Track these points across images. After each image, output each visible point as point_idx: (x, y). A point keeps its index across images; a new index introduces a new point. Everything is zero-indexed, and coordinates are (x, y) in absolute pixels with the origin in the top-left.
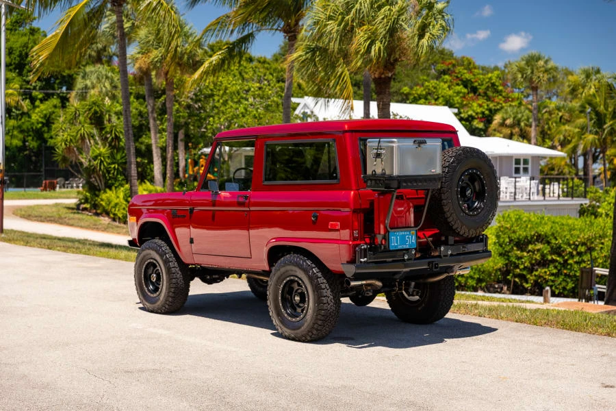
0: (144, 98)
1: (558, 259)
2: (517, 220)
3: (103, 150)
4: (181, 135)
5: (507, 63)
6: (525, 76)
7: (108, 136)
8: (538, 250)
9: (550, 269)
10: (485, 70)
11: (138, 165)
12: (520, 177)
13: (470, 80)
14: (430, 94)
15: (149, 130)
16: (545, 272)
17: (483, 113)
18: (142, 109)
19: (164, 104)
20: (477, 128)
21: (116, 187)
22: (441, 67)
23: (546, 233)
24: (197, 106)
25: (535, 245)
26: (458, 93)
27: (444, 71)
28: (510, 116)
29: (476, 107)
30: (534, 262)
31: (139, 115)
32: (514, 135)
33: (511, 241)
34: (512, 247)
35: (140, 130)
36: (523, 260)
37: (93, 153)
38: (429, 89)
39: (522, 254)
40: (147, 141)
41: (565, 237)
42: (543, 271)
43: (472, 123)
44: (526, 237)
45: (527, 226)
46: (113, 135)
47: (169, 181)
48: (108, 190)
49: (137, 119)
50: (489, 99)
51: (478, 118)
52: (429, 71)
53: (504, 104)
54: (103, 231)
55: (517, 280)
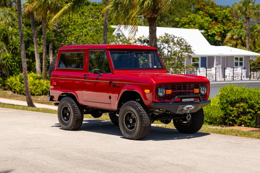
0: (30, 26)
1: (252, 111)
2: (230, 91)
3: (8, 55)
4: (51, 47)
5: (234, 4)
6: (242, 11)
7: (11, 47)
8: (242, 106)
9: (248, 116)
10: (222, 8)
11: (27, 62)
12: (237, 68)
13: (213, 14)
14: (191, 21)
15: (33, 43)
16: (246, 118)
17: (221, 32)
18: (29, 32)
19: (41, 29)
20: (217, 41)
21: (15, 75)
22: (197, 6)
23: (245, 97)
24: (59, 30)
25: (240, 103)
26: (207, 21)
27: (198, 8)
28: (236, 33)
29: (216, 29)
30: (239, 113)
31: (27, 35)
32: (238, 44)
33: (227, 102)
34: (228, 105)
35: (28, 44)
36: (234, 112)
37: (3, 56)
38: (191, 19)
39: (233, 108)
40: (31, 49)
41: (256, 99)
42: (244, 117)
43: (214, 37)
44: (235, 99)
45: (236, 93)
46: (14, 47)
47: (44, 71)
48: (11, 77)
49: (26, 37)
50: (224, 24)
51: (218, 35)
52: (190, 9)
53: (232, 27)
54: (8, 98)
55: (231, 122)
